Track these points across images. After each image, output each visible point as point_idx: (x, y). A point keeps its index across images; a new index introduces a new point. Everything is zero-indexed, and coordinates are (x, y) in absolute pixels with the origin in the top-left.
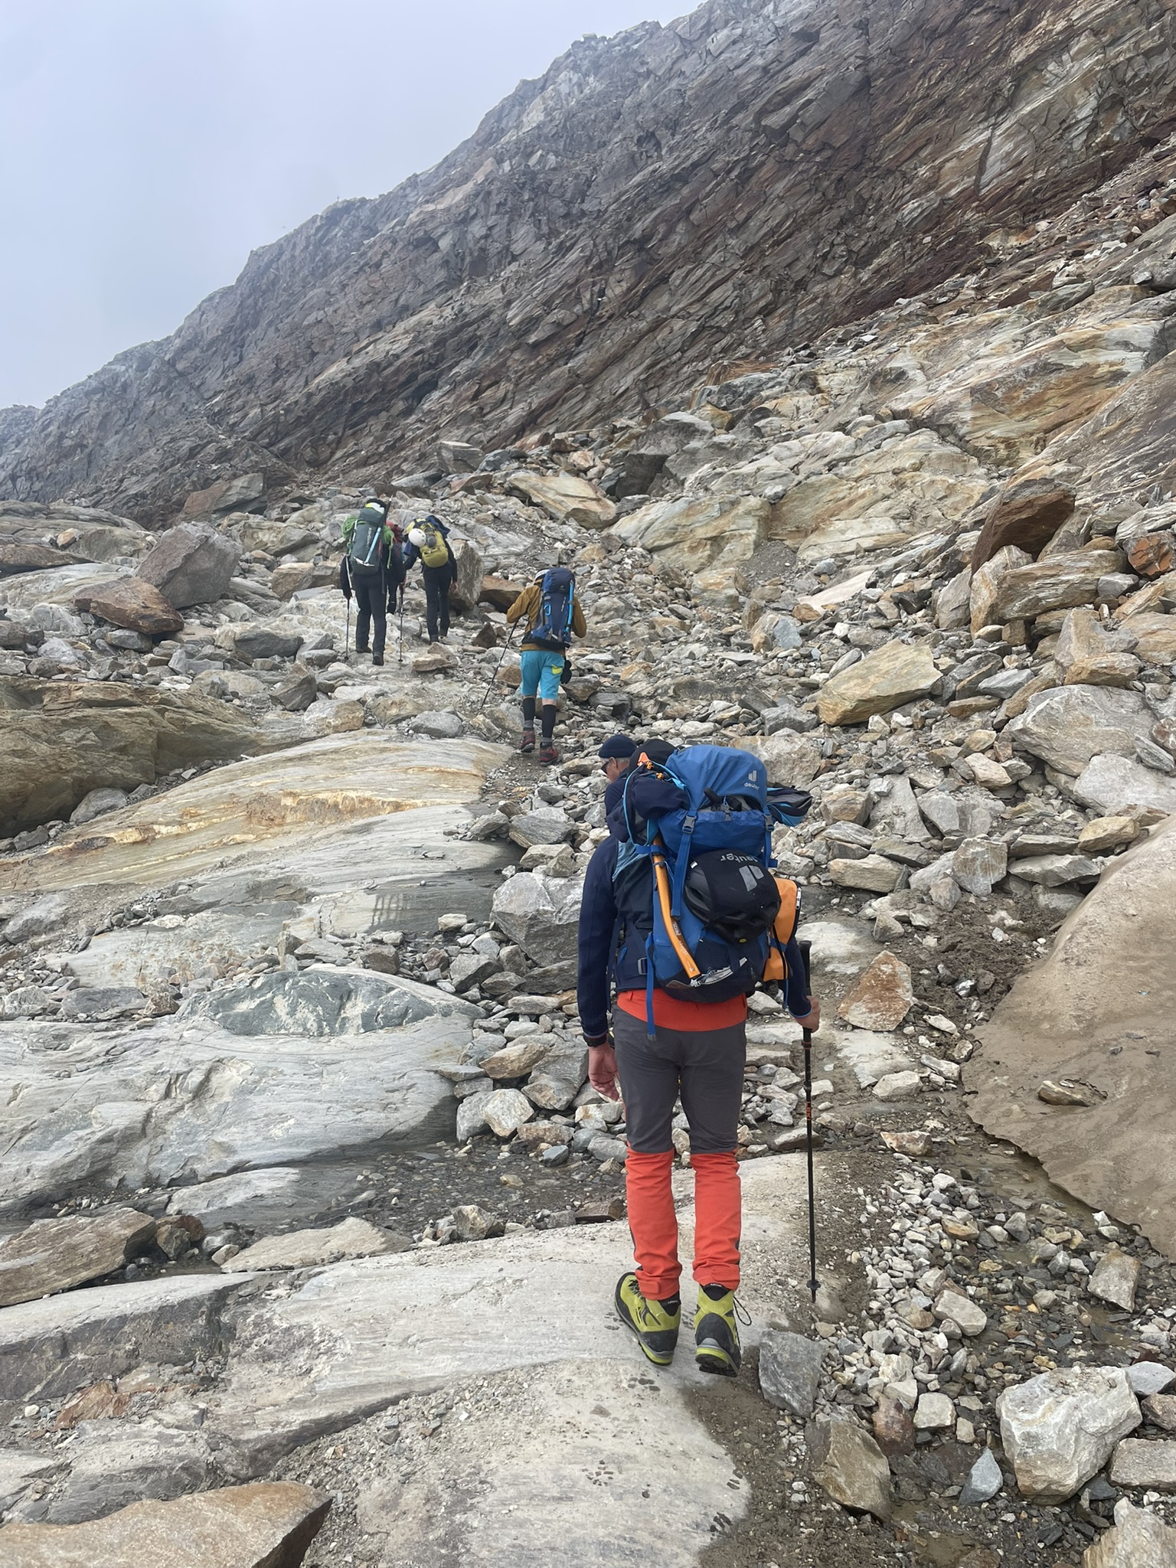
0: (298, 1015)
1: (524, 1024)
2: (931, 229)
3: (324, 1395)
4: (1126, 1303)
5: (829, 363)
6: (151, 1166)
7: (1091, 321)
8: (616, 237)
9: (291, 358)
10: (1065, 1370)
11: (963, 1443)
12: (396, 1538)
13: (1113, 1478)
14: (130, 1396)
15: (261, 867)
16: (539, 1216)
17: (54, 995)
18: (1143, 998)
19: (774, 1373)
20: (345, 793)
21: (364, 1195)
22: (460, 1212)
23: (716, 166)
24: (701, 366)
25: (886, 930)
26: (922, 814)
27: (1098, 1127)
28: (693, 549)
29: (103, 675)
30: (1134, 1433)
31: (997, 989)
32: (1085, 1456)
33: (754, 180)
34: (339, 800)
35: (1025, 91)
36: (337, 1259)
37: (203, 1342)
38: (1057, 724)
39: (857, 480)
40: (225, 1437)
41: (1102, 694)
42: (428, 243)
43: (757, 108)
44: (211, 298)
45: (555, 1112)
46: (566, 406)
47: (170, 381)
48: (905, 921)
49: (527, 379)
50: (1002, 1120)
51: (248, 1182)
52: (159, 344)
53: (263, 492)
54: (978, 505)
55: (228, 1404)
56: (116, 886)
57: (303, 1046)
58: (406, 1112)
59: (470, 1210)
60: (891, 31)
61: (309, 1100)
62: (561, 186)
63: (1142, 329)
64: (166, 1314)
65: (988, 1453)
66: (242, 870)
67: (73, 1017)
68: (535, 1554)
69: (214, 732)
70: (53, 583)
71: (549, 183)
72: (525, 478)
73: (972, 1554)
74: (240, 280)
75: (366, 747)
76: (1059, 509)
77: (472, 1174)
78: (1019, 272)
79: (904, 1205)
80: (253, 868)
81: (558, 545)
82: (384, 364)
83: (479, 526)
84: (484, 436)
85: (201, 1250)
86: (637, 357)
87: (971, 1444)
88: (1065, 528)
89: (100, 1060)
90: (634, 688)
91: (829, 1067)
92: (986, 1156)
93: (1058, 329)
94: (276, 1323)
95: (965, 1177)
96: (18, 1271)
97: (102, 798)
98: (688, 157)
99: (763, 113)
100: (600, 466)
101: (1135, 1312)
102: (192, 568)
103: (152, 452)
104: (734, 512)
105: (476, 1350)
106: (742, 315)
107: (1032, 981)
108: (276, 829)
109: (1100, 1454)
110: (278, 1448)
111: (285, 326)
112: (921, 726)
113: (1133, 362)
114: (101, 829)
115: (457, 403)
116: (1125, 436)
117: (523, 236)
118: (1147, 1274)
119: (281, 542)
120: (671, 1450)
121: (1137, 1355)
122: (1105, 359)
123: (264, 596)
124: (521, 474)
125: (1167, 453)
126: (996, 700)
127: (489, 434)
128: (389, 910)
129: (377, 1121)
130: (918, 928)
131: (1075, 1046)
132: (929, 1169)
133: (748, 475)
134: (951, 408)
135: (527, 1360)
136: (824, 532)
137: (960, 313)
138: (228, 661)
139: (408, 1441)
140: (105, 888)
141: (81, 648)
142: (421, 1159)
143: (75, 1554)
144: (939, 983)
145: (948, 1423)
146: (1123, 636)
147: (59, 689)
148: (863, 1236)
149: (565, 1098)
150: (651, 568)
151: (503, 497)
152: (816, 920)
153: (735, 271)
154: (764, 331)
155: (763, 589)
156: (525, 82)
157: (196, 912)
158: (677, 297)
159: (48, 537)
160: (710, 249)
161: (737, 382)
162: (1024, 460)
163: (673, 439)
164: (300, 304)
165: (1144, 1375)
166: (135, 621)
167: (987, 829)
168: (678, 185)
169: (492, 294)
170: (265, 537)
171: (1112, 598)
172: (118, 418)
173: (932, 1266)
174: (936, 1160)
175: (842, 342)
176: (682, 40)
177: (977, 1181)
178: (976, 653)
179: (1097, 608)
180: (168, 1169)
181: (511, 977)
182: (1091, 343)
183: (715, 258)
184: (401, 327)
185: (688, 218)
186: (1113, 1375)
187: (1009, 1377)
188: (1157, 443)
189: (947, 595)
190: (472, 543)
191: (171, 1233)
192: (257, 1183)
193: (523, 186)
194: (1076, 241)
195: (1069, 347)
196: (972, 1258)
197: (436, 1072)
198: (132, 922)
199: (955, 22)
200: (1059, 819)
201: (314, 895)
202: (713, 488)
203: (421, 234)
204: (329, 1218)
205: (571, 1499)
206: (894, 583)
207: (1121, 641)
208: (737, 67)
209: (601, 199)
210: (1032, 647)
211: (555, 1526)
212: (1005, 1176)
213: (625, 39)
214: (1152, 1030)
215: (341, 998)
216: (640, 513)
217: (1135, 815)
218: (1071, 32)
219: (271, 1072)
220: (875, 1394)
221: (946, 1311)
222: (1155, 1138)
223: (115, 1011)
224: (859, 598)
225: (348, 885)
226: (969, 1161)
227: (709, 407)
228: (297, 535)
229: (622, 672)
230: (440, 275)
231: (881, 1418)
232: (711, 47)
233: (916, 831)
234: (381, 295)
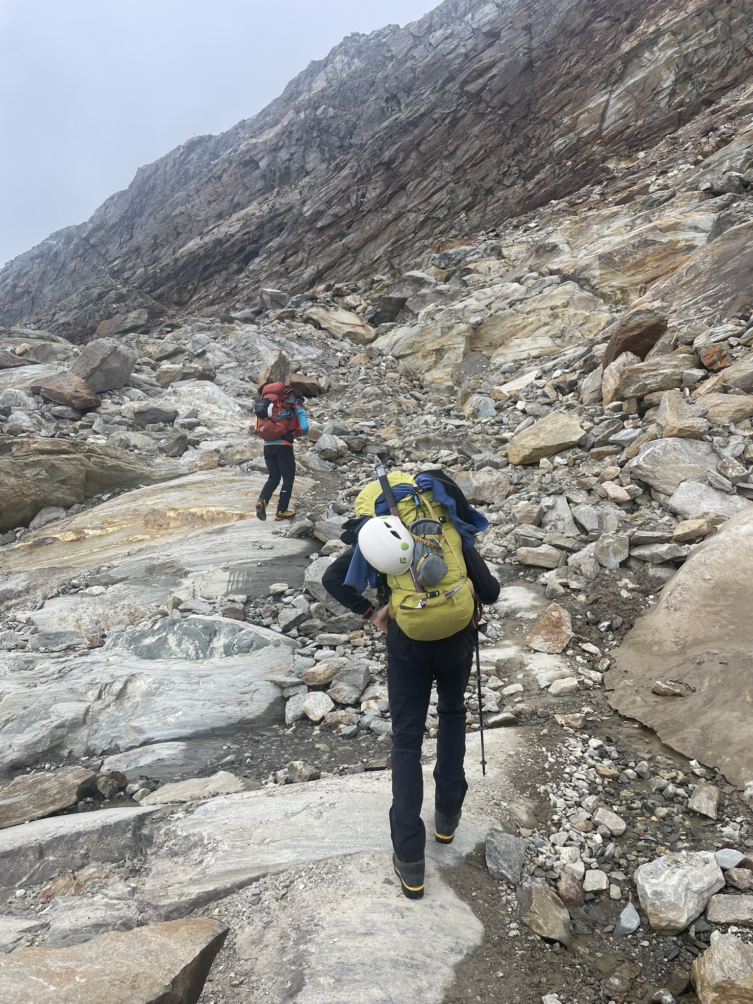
0: (183, 646)
1: (326, 651)
2: (571, 157)
3: (212, 876)
4: (712, 814)
5: (509, 240)
6: (89, 743)
7: (673, 214)
8: (372, 160)
9: (164, 236)
10: (676, 854)
11: (614, 900)
12: (262, 962)
13: (709, 918)
14: (85, 881)
15: (154, 555)
16: (341, 768)
17: (22, 638)
18: (716, 630)
19: (496, 858)
20: (208, 508)
21: (228, 758)
22: (292, 765)
23: (435, 116)
24: (426, 243)
25: (554, 591)
26: (575, 519)
27: (690, 709)
28: (424, 357)
29: (51, 434)
30: (721, 891)
31: (624, 627)
32: (691, 905)
33: (460, 125)
34: (204, 512)
35: (629, 71)
36: (214, 796)
37: (130, 848)
38: (658, 462)
39: (527, 313)
40: (149, 904)
41: (686, 443)
42: (253, 163)
43: (461, 79)
44: (112, 198)
45: (348, 705)
46: (341, 268)
47: (86, 251)
48: (565, 586)
49: (316, 250)
50: (630, 706)
51: (154, 751)
52: (78, 227)
53: (148, 321)
54: (604, 328)
55: (150, 884)
56: (60, 569)
57: (187, 665)
58: (253, 706)
59: (298, 764)
60: (545, 32)
61: (191, 699)
62: (337, 128)
63: (706, 219)
64: (106, 830)
65: (630, 905)
66: (143, 557)
67: (36, 650)
68: (352, 967)
69: (123, 470)
70: (15, 377)
71: (329, 126)
72: (316, 312)
73: (623, 966)
74: (131, 186)
75: (221, 479)
76: (657, 329)
77: (297, 744)
78: (627, 184)
79: (572, 757)
80: (150, 556)
81: (339, 354)
82: (224, 240)
83: (288, 342)
84: (289, 287)
85: (125, 793)
86: (386, 237)
87: (619, 900)
88: (661, 340)
89: (55, 676)
90: (390, 443)
91: (520, 676)
92: (620, 729)
93: (653, 219)
94: (179, 833)
95: (609, 740)
96: (9, 806)
97: (50, 513)
98: (418, 110)
99: (465, 83)
100: (364, 304)
101: (718, 820)
102: (105, 367)
103: (74, 296)
104: (450, 334)
105: (308, 847)
106: (452, 210)
107: (647, 621)
108: (163, 532)
109: (700, 905)
110: (183, 910)
111: (160, 215)
112: (573, 464)
113: (700, 239)
114: (50, 532)
115: (272, 265)
116: (697, 284)
117: (313, 159)
118: (724, 797)
119: (161, 352)
120: (433, 904)
121: (720, 845)
122: (683, 237)
123: (151, 385)
124: (314, 310)
125: (724, 294)
126: (619, 448)
127: (292, 285)
128: (238, 581)
129: (235, 712)
130: (574, 590)
131: (674, 660)
132: (586, 736)
133: (459, 310)
134: (587, 268)
135: (340, 852)
136: (507, 346)
137: (590, 209)
138: (130, 426)
139: (267, 903)
140: (53, 570)
141: (35, 417)
142: (263, 735)
143: (69, 964)
144: (588, 624)
145: (604, 887)
146: (699, 408)
147: (22, 443)
148: (547, 776)
149: (355, 696)
150: (398, 368)
151: (302, 324)
152: (509, 585)
153: (448, 183)
154: (466, 220)
155: (469, 382)
156: (313, 62)
157: (113, 584)
158: (411, 199)
159: (9, 349)
160: (432, 168)
161: (451, 251)
162: (632, 301)
163: (410, 288)
164: (170, 201)
165: (726, 857)
166: (70, 400)
167: (616, 528)
168: (412, 128)
169: (294, 196)
170: (150, 349)
171: (691, 384)
172: (52, 275)
173: (590, 794)
174: (590, 731)
175: (516, 227)
176: (414, 36)
177: (616, 743)
178: (606, 419)
179: (682, 390)
180: (100, 743)
181: (318, 622)
182: (674, 227)
183: (436, 174)
184: (235, 217)
185: (418, 149)
186: (706, 856)
187: (641, 859)
188: (718, 288)
189: (588, 383)
190: (284, 353)
191: (106, 782)
192: (159, 751)
193: (313, 128)
194: (663, 165)
195: (660, 230)
196: (615, 789)
197: (271, 681)
198: (72, 591)
199: (586, 26)
200: (661, 521)
201: (189, 572)
202: (437, 318)
203: (248, 157)
204: (207, 772)
205: (373, 934)
206: (554, 375)
207: (698, 410)
208: (448, 54)
209: (363, 136)
210: (641, 415)
211: (364, 950)
212: (633, 740)
213: (377, 36)
214: (722, 649)
215: (210, 635)
216: (390, 334)
217: (708, 518)
218: (659, 33)
219: (166, 682)
220: (558, 871)
221: (600, 820)
222: (726, 714)
223: (64, 646)
224: (532, 386)
225: (211, 566)
226: (610, 731)
227: (433, 268)
228: (171, 348)
229: (382, 433)
230: (260, 184)
231: (562, 885)
232: (432, 41)
233: (571, 530)
234: (222, 196)
